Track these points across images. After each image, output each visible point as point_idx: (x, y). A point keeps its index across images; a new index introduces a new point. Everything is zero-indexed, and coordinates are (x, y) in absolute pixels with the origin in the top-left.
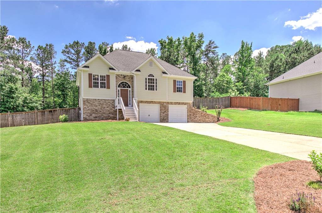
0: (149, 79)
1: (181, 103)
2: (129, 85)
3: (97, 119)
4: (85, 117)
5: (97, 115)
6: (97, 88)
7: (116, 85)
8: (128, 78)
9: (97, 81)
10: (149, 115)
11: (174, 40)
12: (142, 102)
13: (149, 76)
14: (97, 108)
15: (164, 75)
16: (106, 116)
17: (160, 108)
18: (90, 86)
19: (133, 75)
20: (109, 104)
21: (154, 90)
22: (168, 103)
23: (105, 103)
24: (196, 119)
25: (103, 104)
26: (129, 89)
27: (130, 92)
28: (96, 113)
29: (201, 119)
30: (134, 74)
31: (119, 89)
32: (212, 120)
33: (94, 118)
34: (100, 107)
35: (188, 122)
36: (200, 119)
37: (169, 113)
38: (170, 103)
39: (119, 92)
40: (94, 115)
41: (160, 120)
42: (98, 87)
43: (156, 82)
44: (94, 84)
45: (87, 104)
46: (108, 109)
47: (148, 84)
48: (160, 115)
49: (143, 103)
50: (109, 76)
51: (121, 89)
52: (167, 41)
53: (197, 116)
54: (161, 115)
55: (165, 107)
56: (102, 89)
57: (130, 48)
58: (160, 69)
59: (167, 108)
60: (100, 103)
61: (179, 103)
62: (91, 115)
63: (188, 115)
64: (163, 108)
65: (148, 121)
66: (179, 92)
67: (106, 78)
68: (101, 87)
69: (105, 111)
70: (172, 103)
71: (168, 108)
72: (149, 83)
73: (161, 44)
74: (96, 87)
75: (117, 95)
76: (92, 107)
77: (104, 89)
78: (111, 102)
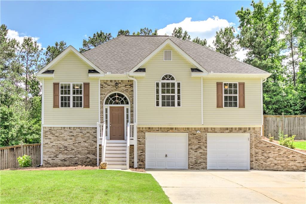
0: (163, 85)
1: (235, 129)
2: (125, 99)
3: (66, 163)
4: (46, 159)
5: (66, 156)
6: (67, 108)
7: (101, 99)
8: (124, 85)
9: (67, 95)
10: (166, 156)
11: (265, 7)
12: (150, 129)
13: (163, 79)
14: (66, 144)
15: (195, 74)
16: (82, 158)
17: (189, 140)
18: (55, 106)
19: (131, 79)
20: (88, 135)
21: (173, 105)
22: (206, 130)
23: (81, 134)
24: (268, 163)
25: (77, 136)
26: (126, 106)
27: (127, 112)
28: (66, 152)
29: (279, 162)
30: (133, 77)
31: (108, 106)
32: (303, 165)
33: (61, 162)
34: (71, 142)
35: (252, 168)
36: (276, 162)
37: (208, 149)
38: (209, 130)
39: (106, 112)
40: (61, 157)
41: (189, 165)
42: (69, 106)
43: (179, 90)
44: (62, 100)
45: (50, 136)
46: (86, 144)
47: (160, 94)
48: (189, 154)
49: (154, 131)
50: (88, 84)
51: (110, 107)
52: (252, 10)
53: (270, 155)
54: (191, 156)
55: (199, 139)
56: (76, 109)
57: (186, 33)
58: (187, 63)
59: (204, 141)
60: (71, 134)
61: (231, 130)
62: (56, 156)
63: (251, 155)
64: (196, 141)
65: (164, 168)
66: (231, 105)
67: (83, 89)
68: (74, 106)
69: (80, 149)
70: (214, 130)
71: (206, 140)
72: (163, 92)
73: (241, 16)
74: (65, 106)
75: (102, 118)
76: (59, 142)
77: (79, 109)
78: (92, 132)
